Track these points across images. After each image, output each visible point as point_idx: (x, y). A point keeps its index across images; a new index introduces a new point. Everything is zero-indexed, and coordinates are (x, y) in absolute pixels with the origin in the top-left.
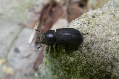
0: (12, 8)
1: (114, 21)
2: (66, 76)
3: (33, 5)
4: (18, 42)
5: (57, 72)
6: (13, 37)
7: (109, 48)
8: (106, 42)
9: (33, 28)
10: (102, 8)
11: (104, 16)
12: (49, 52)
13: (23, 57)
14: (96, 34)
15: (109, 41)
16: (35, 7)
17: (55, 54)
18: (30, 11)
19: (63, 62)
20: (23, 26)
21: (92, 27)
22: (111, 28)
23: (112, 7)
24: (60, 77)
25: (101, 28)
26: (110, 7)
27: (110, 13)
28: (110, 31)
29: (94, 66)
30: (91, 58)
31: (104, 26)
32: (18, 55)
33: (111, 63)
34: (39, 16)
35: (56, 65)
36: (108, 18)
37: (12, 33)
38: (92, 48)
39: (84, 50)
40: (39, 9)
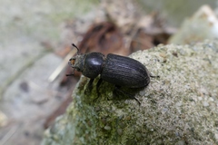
0: (39, 14)
1: (208, 73)
2: (101, 141)
3: (76, 19)
4: (31, 73)
5: (87, 132)
6: (26, 62)
7: (189, 112)
8: (185, 100)
9: (63, 57)
10: (193, 46)
11: (193, 59)
12: (83, 92)
13: (32, 102)
14: (172, 81)
15: (192, 100)
16: (78, 24)
17: (92, 97)
18: (67, 27)
19: (103, 114)
20: (48, 48)
21: (169, 70)
22: (200, 81)
23: (210, 50)
24: (89, 142)
25: (182, 76)
26: (207, 48)
27: (204, 57)
28: (197, 86)
29: (155, 134)
30: (154, 118)
31: (188, 75)
32: (25, 96)
33: (185, 138)
34: (81, 39)
35: (89, 117)
36: (198, 64)
37: (25, 55)
38: (160, 103)
39: (146, 103)
40: (84, 29)
